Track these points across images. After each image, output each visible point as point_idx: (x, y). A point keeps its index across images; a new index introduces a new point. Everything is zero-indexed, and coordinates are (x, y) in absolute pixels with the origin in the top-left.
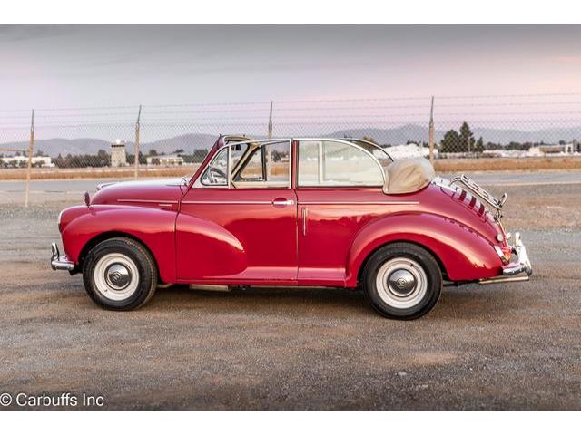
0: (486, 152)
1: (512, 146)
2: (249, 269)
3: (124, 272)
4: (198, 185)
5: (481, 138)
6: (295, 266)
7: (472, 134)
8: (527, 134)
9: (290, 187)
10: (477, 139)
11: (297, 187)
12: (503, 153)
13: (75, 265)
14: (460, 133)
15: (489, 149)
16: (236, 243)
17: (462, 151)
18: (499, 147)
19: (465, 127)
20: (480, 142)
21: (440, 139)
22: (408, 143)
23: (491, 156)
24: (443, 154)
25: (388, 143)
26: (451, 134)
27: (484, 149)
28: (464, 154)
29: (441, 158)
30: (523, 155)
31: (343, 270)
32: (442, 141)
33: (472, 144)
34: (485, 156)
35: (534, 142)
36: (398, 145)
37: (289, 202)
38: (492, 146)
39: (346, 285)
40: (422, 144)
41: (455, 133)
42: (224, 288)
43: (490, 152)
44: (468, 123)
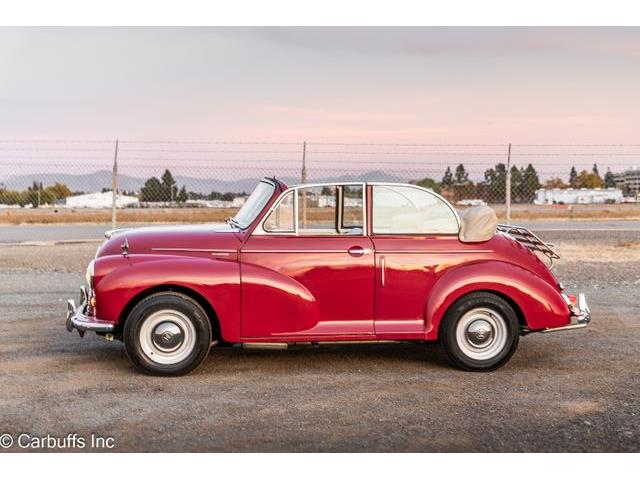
0: (189, 201)
1: (214, 196)
2: (321, 323)
3: (175, 330)
4: (259, 231)
5: (184, 187)
6: (369, 319)
7: (174, 182)
8: (227, 184)
9: (365, 235)
10: (180, 188)
11: (372, 234)
12: (208, 204)
13: (115, 325)
14: (161, 181)
15: (191, 199)
16: (307, 296)
17: (164, 200)
18: (200, 197)
19: (167, 175)
20: (183, 191)
21: (140, 187)
22: (104, 191)
23: (195, 206)
24: (145, 203)
25: (80, 190)
26: (153, 182)
27: (187, 198)
28: (167, 204)
29: (142, 207)
30: (229, 206)
31: (420, 322)
32: (142, 190)
33: (175, 194)
34: (189, 206)
35: (237, 192)
36: (92, 192)
37: (366, 251)
38: (195, 196)
39: (427, 338)
40: (120, 192)
41: (157, 181)
42: (283, 345)
43: (193, 202)
44: (170, 171)
